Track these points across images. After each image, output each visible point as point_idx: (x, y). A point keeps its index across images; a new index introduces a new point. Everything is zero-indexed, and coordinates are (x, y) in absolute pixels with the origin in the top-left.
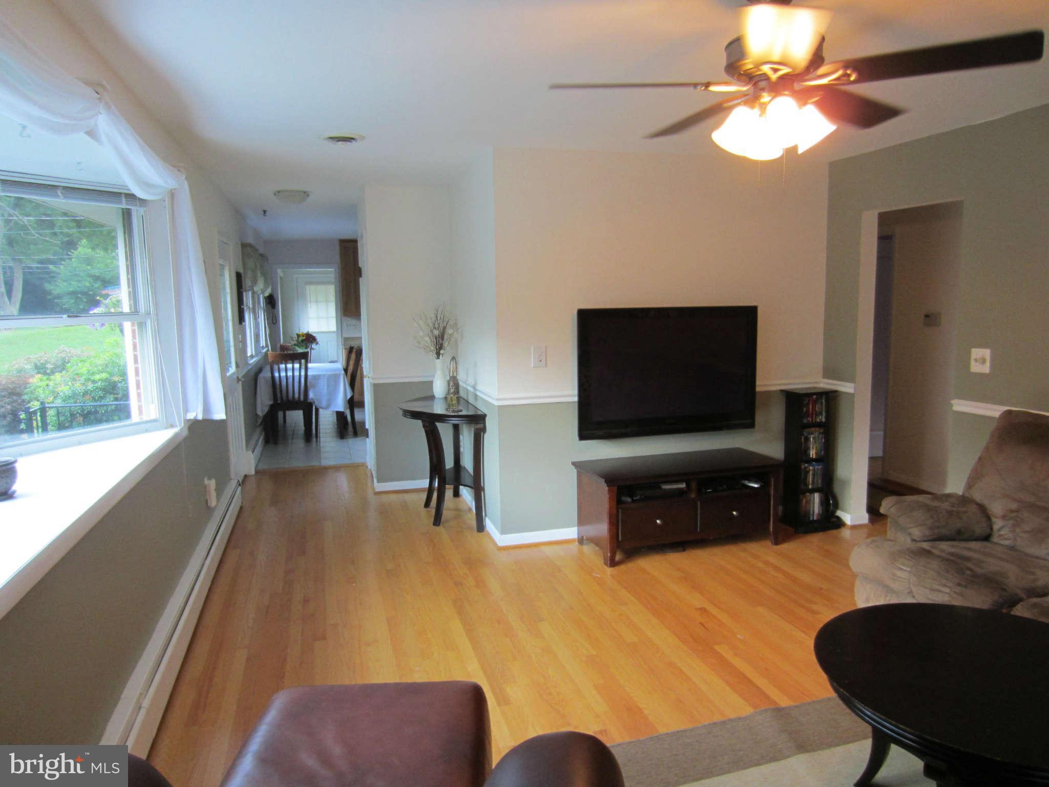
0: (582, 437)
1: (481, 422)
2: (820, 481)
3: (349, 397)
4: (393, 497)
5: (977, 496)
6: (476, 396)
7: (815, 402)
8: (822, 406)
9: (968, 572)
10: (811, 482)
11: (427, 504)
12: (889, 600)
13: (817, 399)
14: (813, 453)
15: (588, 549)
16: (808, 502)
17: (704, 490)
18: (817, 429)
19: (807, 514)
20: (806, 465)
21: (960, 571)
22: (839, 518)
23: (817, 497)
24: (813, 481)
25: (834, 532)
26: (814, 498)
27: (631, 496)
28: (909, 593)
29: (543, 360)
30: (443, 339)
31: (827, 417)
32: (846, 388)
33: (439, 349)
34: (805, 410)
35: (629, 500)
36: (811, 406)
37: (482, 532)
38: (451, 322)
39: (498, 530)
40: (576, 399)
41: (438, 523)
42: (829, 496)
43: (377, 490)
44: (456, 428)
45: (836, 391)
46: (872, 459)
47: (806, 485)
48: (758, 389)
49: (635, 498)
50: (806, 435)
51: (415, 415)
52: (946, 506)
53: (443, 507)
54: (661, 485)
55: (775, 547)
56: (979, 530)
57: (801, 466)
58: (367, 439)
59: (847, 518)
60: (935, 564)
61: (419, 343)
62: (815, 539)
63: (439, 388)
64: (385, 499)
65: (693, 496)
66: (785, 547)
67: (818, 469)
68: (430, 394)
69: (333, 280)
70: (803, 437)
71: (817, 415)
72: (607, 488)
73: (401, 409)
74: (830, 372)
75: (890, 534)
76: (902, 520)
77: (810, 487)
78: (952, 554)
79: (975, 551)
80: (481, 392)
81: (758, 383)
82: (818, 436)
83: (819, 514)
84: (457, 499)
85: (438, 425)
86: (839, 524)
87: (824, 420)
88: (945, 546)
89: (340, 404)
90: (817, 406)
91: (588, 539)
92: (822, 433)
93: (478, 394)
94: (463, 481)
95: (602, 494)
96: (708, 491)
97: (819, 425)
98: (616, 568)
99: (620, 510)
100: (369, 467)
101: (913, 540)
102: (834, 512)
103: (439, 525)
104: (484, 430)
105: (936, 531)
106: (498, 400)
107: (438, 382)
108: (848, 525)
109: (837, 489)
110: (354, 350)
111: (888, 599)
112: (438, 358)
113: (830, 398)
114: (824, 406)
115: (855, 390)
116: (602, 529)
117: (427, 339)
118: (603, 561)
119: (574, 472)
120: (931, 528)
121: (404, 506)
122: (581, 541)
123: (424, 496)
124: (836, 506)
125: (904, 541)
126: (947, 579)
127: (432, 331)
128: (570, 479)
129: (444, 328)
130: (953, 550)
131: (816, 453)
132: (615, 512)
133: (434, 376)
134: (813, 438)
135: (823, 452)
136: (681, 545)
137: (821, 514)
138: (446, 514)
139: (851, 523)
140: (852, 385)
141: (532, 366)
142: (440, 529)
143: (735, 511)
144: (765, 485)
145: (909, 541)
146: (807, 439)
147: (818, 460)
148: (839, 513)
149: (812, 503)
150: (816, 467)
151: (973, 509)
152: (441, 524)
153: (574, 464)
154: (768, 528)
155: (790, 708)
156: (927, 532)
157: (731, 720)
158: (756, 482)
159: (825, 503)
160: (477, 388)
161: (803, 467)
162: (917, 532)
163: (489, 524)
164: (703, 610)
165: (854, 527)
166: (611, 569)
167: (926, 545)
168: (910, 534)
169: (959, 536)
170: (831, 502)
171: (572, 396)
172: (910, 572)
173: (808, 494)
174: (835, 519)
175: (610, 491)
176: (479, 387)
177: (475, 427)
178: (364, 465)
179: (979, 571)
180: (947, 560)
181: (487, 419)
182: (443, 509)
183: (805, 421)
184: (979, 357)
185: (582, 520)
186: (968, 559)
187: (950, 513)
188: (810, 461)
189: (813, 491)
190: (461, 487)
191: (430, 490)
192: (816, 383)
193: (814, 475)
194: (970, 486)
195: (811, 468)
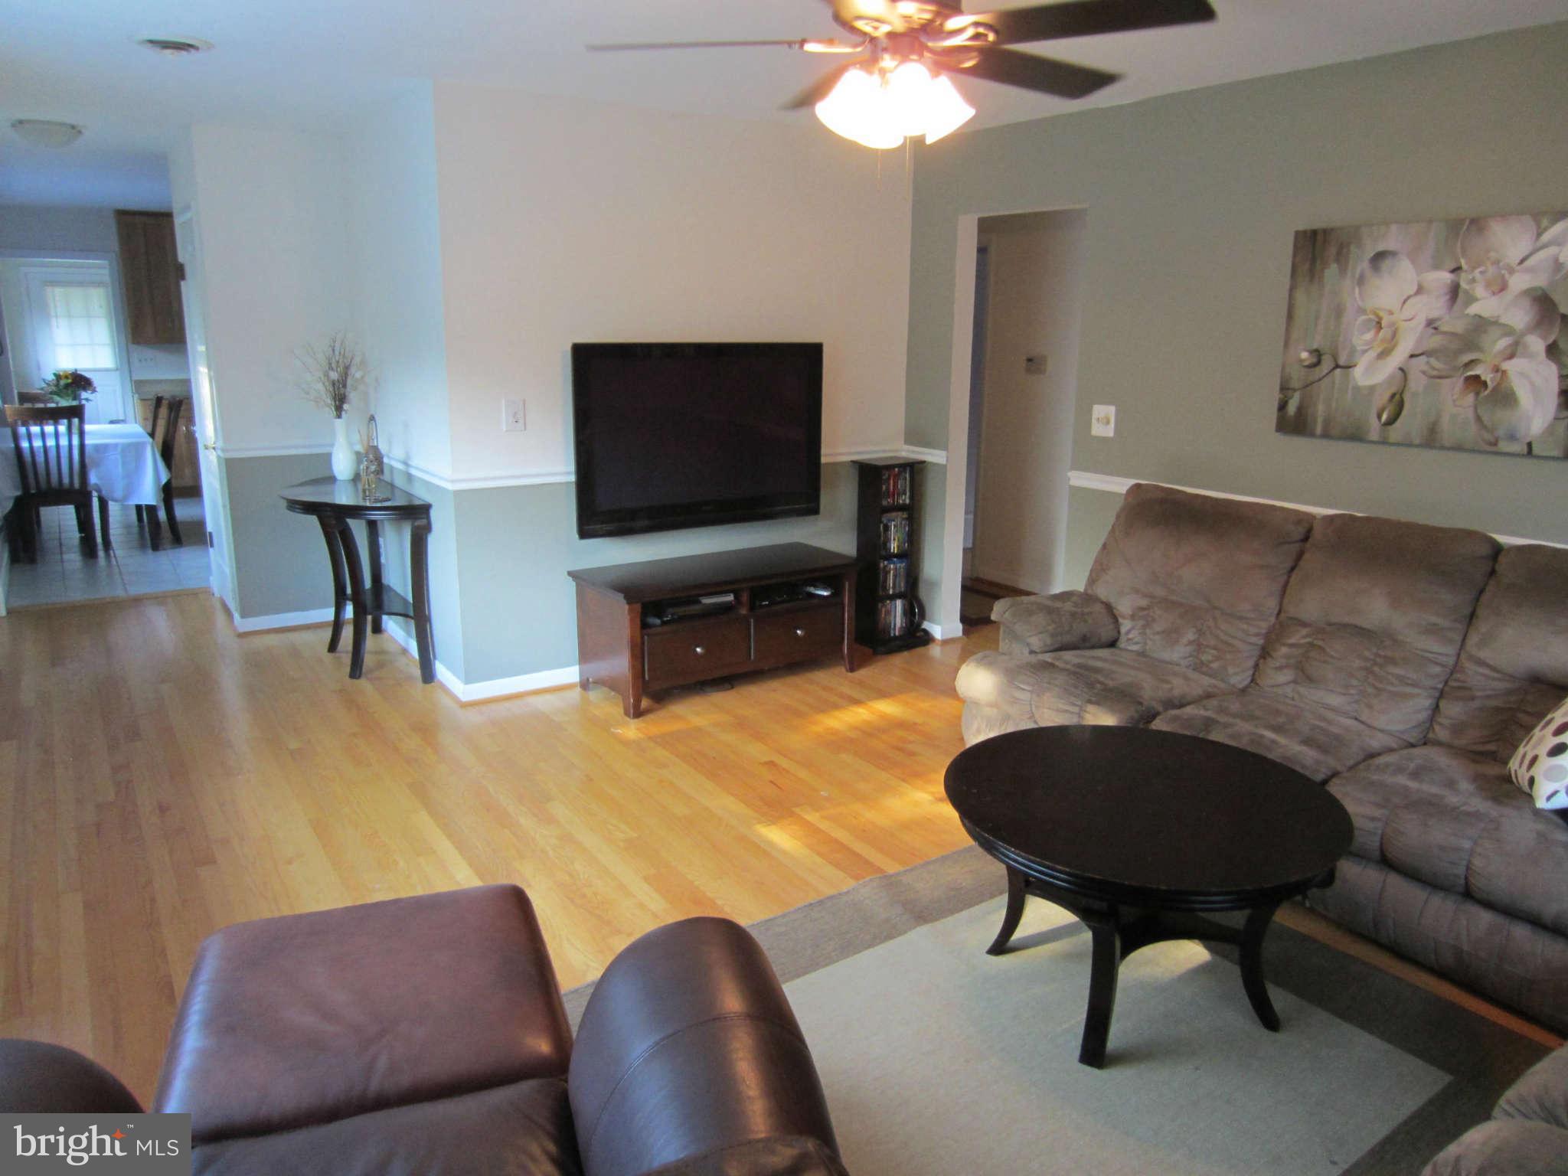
0: (584, 533)
1: (423, 516)
2: (902, 585)
3: (164, 480)
4: (272, 640)
5: (1102, 591)
6: (410, 477)
7: (897, 477)
8: (905, 483)
9: (1098, 686)
10: (891, 585)
11: (333, 646)
12: (1006, 729)
13: (900, 473)
14: (894, 547)
15: (595, 695)
16: (888, 613)
17: (758, 603)
18: (900, 513)
19: (887, 629)
20: (886, 562)
21: (1091, 685)
22: (926, 632)
23: (899, 604)
24: (894, 584)
25: (920, 650)
26: (896, 607)
27: (659, 616)
28: (1030, 718)
29: (519, 418)
30: (345, 386)
31: (912, 498)
32: (934, 456)
33: (340, 402)
34: (884, 487)
35: (658, 621)
36: (892, 482)
37: (431, 683)
38: (357, 360)
39: (459, 678)
40: (573, 478)
41: (358, 673)
42: (914, 603)
43: (241, 630)
44: (372, 526)
45: (924, 462)
46: (965, 550)
47: (885, 588)
48: (823, 460)
49: (665, 619)
50: (885, 522)
51: (310, 508)
52: (1068, 606)
53: (364, 650)
54: (701, 598)
55: (850, 674)
56: (1106, 634)
57: (879, 564)
58: (211, 550)
59: (937, 631)
60: (1061, 679)
61: (308, 393)
62: (899, 660)
63: (343, 465)
64: (258, 642)
65: (744, 611)
66: (862, 673)
67: (900, 567)
68: (326, 474)
69: (107, 279)
70: (882, 526)
71: (898, 495)
72: (627, 607)
73: (284, 498)
74: (914, 436)
75: (1003, 645)
76: (1019, 628)
77: (891, 592)
78: (1079, 666)
79: (1105, 660)
80: (417, 468)
81: (823, 451)
82: (901, 524)
83: (902, 627)
84: (378, 636)
85: (350, 521)
86: (927, 639)
87: (908, 501)
88: (1069, 656)
89: (148, 493)
90: (899, 482)
91: (596, 682)
92: (907, 519)
93: (413, 472)
94: (386, 608)
95: (620, 616)
96: (764, 603)
97: (902, 508)
98: (641, 719)
99: (646, 637)
100: (217, 595)
101: (1032, 652)
102: (919, 624)
103: (359, 677)
104: (428, 528)
105: (1059, 638)
106: (453, 481)
107: (341, 456)
108: (939, 640)
109: (923, 593)
110: (165, 403)
111: (1003, 728)
112: (339, 416)
113: (915, 470)
114: (908, 483)
115: (947, 460)
116: (620, 664)
117: (320, 386)
118: (622, 711)
119: (571, 586)
120: (1052, 635)
121: (295, 652)
122: (585, 685)
123: (328, 634)
124: (923, 616)
125: (1021, 653)
126: (1075, 696)
127: (327, 375)
128: (566, 596)
129: (347, 368)
130: (1076, 661)
131: (898, 547)
132: (639, 640)
133: (332, 445)
134: (895, 526)
135: (906, 545)
136: (727, 680)
137: (904, 628)
138: (368, 660)
139: (942, 635)
140: (944, 453)
141: (505, 429)
142: (362, 683)
143: (799, 629)
144: (837, 593)
145: (1026, 651)
146: (887, 528)
147: (901, 556)
148: (926, 625)
149: (893, 614)
150: (898, 565)
151: (1098, 608)
152: (363, 675)
153: (570, 574)
154: (841, 650)
155: (897, 874)
156: (1049, 641)
157: (831, 898)
158: (825, 589)
159: (909, 613)
160: (410, 463)
161: (882, 565)
162: (1036, 642)
163: (441, 670)
164: (771, 764)
165: (946, 642)
166: (636, 720)
167: (1048, 657)
168: (1028, 644)
169: (1084, 643)
170: (916, 611)
171: (568, 473)
172: (1031, 692)
173: (888, 602)
174: (922, 633)
175: (631, 611)
176: (414, 462)
177: (412, 525)
178: (208, 592)
179: (1111, 684)
180: (1075, 673)
181: (433, 513)
182: (364, 653)
183: (884, 503)
184: (1102, 415)
185: (586, 654)
186: (1097, 670)
187: (1073, 615)
188: (890, 557)
189: (893, 597)
190: (385, 618)
191: (337, 625)
192: (896, 451)
193: (895, 576)
194: (1092, 581)
195: (892, 566)
